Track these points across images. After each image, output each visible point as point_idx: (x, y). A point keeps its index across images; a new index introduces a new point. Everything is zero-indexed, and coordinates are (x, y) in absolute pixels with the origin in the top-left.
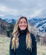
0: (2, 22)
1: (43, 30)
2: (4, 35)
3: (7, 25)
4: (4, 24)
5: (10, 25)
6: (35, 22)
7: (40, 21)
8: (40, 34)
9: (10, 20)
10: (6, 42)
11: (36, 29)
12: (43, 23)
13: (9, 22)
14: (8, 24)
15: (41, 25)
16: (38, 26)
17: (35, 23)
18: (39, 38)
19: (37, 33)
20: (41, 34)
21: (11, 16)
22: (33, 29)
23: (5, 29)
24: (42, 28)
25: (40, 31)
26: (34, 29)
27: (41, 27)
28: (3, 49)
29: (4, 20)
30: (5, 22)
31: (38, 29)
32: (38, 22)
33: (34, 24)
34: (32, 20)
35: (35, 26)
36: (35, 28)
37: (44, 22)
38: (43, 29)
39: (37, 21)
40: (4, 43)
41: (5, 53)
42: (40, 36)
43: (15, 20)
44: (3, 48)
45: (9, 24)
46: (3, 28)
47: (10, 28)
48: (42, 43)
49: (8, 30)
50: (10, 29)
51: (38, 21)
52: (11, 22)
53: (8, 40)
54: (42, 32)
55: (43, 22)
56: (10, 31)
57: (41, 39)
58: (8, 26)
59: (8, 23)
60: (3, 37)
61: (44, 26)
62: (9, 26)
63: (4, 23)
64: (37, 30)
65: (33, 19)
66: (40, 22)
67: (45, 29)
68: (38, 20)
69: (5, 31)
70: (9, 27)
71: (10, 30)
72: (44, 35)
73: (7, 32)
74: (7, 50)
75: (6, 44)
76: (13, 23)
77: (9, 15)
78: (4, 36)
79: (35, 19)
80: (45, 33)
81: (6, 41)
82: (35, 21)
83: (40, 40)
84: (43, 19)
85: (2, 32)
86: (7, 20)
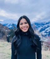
0: (1, 27)
1: (46, 35)
3: (6, 31)
4: (3, 29)
5: (10, 30)
6: (37, 26)
7: (42, 25)
9: (10, 25)
10: (6, 46)
11: (39, 33)
12: (45, 28)
13: (9, 27)
14: (8, 29)
16: (41, 31)
17: (37, 28)
20: (44, 40)
21: (12, 20)
23: (5, 35)
24: (45, 32)
28: (3, 53)
30: (5, 27)
31: (41, 34)
32: (40, 27)
33: (36, 28)
34: (34, 24)
35: (37, 31)
37: (46, 26)
39: (39, 25)
40: (4, 47)
41: (5, 56)
42: (43, 42)
44: (3, 51)
46: (2, 33)
47: (10, 34)
49: (8, 36)
51: (40, 25)
52: (11, 27)
54: (45, 37)
56: (10, 36)
58: (7, 32)
59: (7, 28)
61: (47, 30)
62: (9, 32)
63: (3, 28)
66: (42, 26)
67: (48, 34)
68: (40, 24)
69: (5, 36)
71: (9, 35)
75: (6, 48)
76: (13, 28)
77: (9, 20)
79: (37, 23)
80: (48, 38)
84: (45, 23)
86: (7, 24)
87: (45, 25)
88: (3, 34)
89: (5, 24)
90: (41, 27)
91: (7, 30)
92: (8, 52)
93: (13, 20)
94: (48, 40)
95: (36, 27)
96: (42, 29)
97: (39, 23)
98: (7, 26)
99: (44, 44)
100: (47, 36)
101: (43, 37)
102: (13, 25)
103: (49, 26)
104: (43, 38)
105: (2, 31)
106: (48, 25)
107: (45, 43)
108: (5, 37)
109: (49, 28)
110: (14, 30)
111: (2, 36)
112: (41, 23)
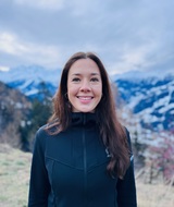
1: (155, 124)
2: (8, 142)
3: (19, 105)
4: (8, 99)
6: (126, 92)
7: (144, 90)
8: (146, 138)
9: (31, 84)
11: (132, 117)
12: (155, 98)
13: (28, 94)
14: (23, 99)
15: (150, 105)
16: (138, 109)
17: (125, 98)
18: (140, 153)
19: (136, 134)
20: (150, 140)
21: (38, 68)
23: (12, 120)
24: (153, 114)
25: (143, 125)
27: (149, 110)
29: (9, 87)
30: (12, 93)
31: (138, 120)
32: (137, 93)
33: (122, 100)
34: (117, 85)
35: (124, 108)
36: (125, 115)
38: (155, 119)
39: (133, 89)
40: (6, 174)
42: (145, 147)
43: (50, 85)
45: (29, 98)
46: (3, 114)
48: (152, 173)
50: (29, 119)
51: (138, 89)
52: (34, 92)
53: (21, 164)
54: (152, 130)
55: (154, 93)
56: (32, 125)
57: (151, 159)
58: (22, 109)
59: (22, 95)
60: (5, 151)
61: (160, 108)
62: (28, 109)
63: (8, 94)
64: (135, 124)
65: (118, 81)
66: (144, 93)
67: (163, 119)
68: (136, 86)
69: (12, 127)
70: (28, 113)
71: (29, 123)
72: (160, 143)
73: (20, 130)
74: (20, 202)
75: (15, 178)
76: (43, 96)
77: (30, 68)
78: (7, 146)
79: (126, 82)
80: (163, 134)
81: (14, 165)
82: (125, 88)
83: (147, 160)
84: (154, 83)
86: (21, 83)
87: (154, 89)
88: (8, 116)
89: (13, 83)
90: (140, 97)
91: (21, 102)
92: (19, 198)
93: (42, 68)
94: (162, 140)
95: (123, 96)
96: (142, 101)
97: (134, 82)
98: (21, 88)
100: (160, 127)
102: (43, 85)
103: (167, 94)
104: (145, 133)
106: (164, 87)
108: (12, 130)
109: (168, 98)
110: (45, 103)
112: (138, 82)
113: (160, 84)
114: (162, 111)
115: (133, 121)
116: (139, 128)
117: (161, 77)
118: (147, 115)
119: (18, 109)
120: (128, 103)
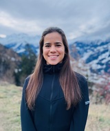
1: (99, 70)
2: (7, 81)
3: (13, 59)
4: (6, 55)
5: (20, 59)
6: (81, 50)
7: (93, 48)
8: (93, 79)
9: (21, 46)
10: (12, 96)
11: (84, 66)
12: (99, 54)
13: (19, 52)
14: (16, 55)
15: (96, 58)
16: (89, 60)
17: (80, 54)
20: (96, 80)
22: (77, 67)
23: (9, 68)
24: (98, 64)
25: (92, 71)
26: (79, 68)
30: (9, 51)
31: (88, 68)
32: (88, 51)
33: (78, 55)
34: (75, 45)
35: (80, 60)
36: (80, 65)
37: (102, 50)
38: (99, 67)
39: (85, 48)
40: (6, 97)
41: (8, 118)
43: (32, 46)
44: (5, 109)
45: (19, 55)
46: (4, 65)
49: (16, 71)
50: (20, 68)
51: (89, 47)
52: (22, 50)
53: (15, 92)
54: (97, 74)
55: (99, 50)
56: (22, 71)
57: (96, 91)
58: (15, 62)
59: (15, 52)
60: (5, 85)
62: (19, 61)
63: (6, 52)
64: (86, 70)
65: (76, 43)
66: (93, 50)
67: (104, 66)
68: (88, 45)
69: (9, 72)
70: (19, 64)
71: (20, 70)
72: (102, 82)
73: (15, 74)
74: (15, 113)
75: (11, 100)
76: (28, 53)
77: (19, 35)
78: (6, 83)
79: (81, 43)
80: (104, 76)
81: (10, 93)
82: (81, 47)
84: (99, 44)
85: (2, 74)
86: (14, 45)
87: (98, 48)
89: (9, 45)
90: (90, 53)
91: (14, 57)
92: (14, 111)
94: (104, 80)
95: (79, 52)
96: (91, 56)
97: (86, 43)
98: (14, 48)
99: (94, 88)
100: (103, 71)
101: (92, 74)
102: (28, 46)
103: (107, 51)
104: (93, 76)
105: (3, 61)
106: (105, 46)
107: (97, 88)
108: (9, 74)
109: (108, 54)
110: (29, 58)
111: (4, 72)
112: (89, 43)
113: (103, 44)
114: (103, 62)
115: (85, 68)
116: (89, 73)
117: (104, 40)
118: (94, 64)
119: (12, 62)
120: (82, 57)
